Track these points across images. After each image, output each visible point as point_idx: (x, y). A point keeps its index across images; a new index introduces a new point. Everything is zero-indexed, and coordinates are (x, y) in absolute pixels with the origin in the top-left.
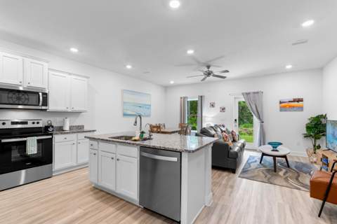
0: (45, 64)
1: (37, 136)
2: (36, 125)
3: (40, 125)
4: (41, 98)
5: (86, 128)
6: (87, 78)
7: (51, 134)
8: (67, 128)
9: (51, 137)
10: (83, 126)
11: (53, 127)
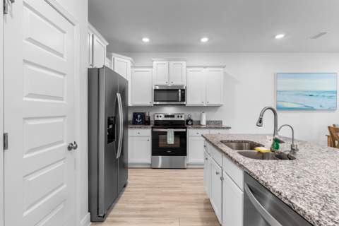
0: (184, 62)
1: (175, 128)
2: (180, 119)
3: (183, 119)
4: (180, 94)
5: (224, 124)
6: (224, 67)
7: (186, 128)
8: (204, 123)
9: (185, 130)
10: (221, 122)
11: (192, 121)
